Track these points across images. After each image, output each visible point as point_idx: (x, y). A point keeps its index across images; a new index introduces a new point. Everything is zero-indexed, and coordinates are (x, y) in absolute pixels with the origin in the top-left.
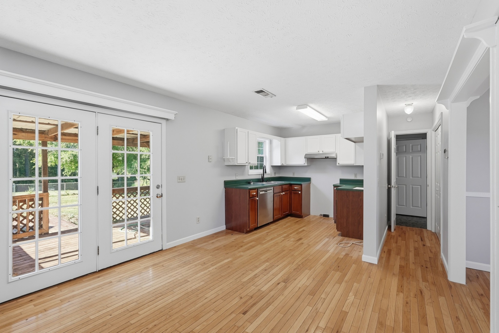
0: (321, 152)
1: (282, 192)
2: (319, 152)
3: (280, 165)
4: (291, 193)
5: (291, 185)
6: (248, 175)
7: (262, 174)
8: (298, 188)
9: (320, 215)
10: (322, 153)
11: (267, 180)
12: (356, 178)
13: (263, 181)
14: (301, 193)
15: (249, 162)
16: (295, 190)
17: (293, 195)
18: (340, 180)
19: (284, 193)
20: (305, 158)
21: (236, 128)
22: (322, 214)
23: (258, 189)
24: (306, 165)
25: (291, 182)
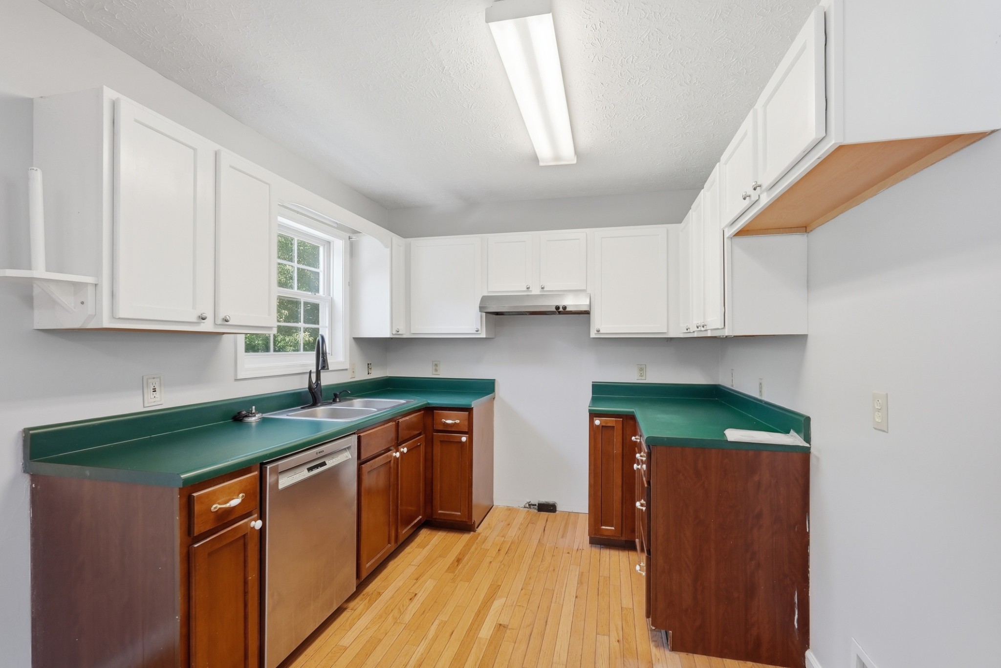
0: (536, 291)
1: (397, 445)
2: (528, 288)
3: (387, 334)
4: (430, 442)
5: (429, 411)
6: (236, 380)
7: (310, 372)
8: (458, 421)
9: (527, 505)
10: (538, 293)
11: (336, 396)
12: (644, 378)
13: (315, 403)
14: (470, 439)
15: (222, 314)
16: (448, 430)
17: (437, 449)
18: (593, 386)
19: (405, 450)
20: (481, 308)
21: (109, 94)
22: (535, 501)
23: (262, 467)
24: (483, 335)
25: (430, 401)
